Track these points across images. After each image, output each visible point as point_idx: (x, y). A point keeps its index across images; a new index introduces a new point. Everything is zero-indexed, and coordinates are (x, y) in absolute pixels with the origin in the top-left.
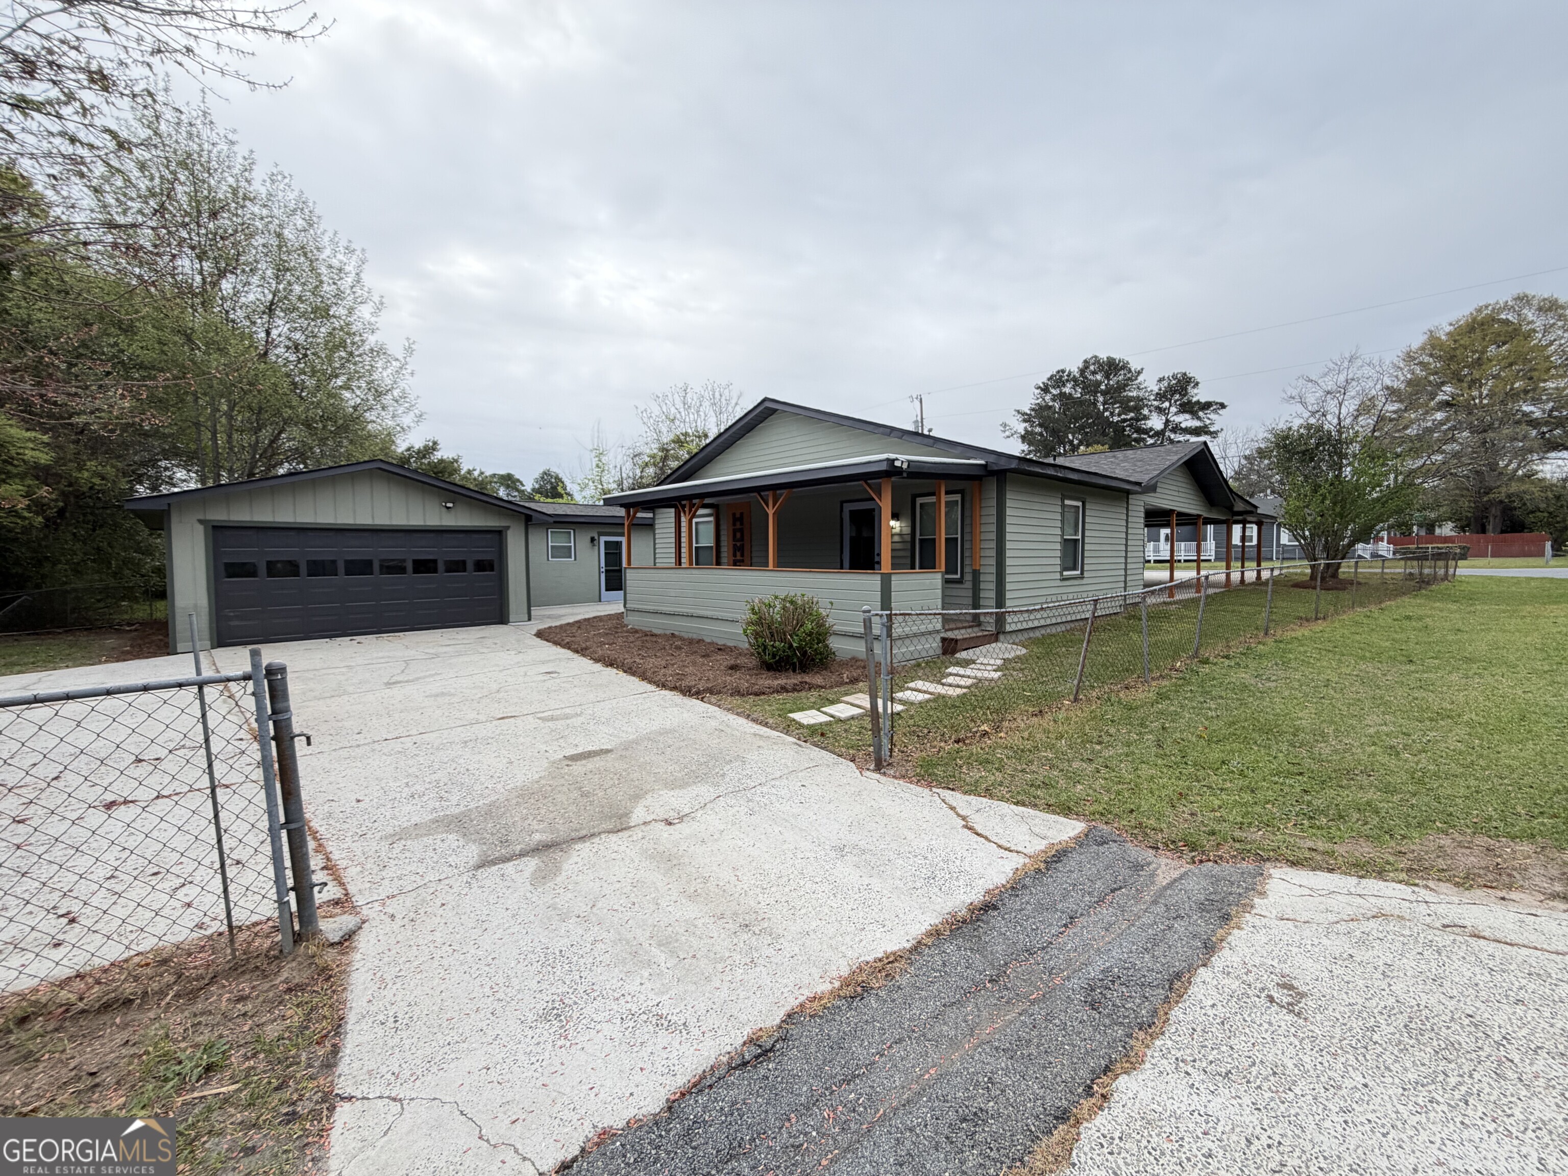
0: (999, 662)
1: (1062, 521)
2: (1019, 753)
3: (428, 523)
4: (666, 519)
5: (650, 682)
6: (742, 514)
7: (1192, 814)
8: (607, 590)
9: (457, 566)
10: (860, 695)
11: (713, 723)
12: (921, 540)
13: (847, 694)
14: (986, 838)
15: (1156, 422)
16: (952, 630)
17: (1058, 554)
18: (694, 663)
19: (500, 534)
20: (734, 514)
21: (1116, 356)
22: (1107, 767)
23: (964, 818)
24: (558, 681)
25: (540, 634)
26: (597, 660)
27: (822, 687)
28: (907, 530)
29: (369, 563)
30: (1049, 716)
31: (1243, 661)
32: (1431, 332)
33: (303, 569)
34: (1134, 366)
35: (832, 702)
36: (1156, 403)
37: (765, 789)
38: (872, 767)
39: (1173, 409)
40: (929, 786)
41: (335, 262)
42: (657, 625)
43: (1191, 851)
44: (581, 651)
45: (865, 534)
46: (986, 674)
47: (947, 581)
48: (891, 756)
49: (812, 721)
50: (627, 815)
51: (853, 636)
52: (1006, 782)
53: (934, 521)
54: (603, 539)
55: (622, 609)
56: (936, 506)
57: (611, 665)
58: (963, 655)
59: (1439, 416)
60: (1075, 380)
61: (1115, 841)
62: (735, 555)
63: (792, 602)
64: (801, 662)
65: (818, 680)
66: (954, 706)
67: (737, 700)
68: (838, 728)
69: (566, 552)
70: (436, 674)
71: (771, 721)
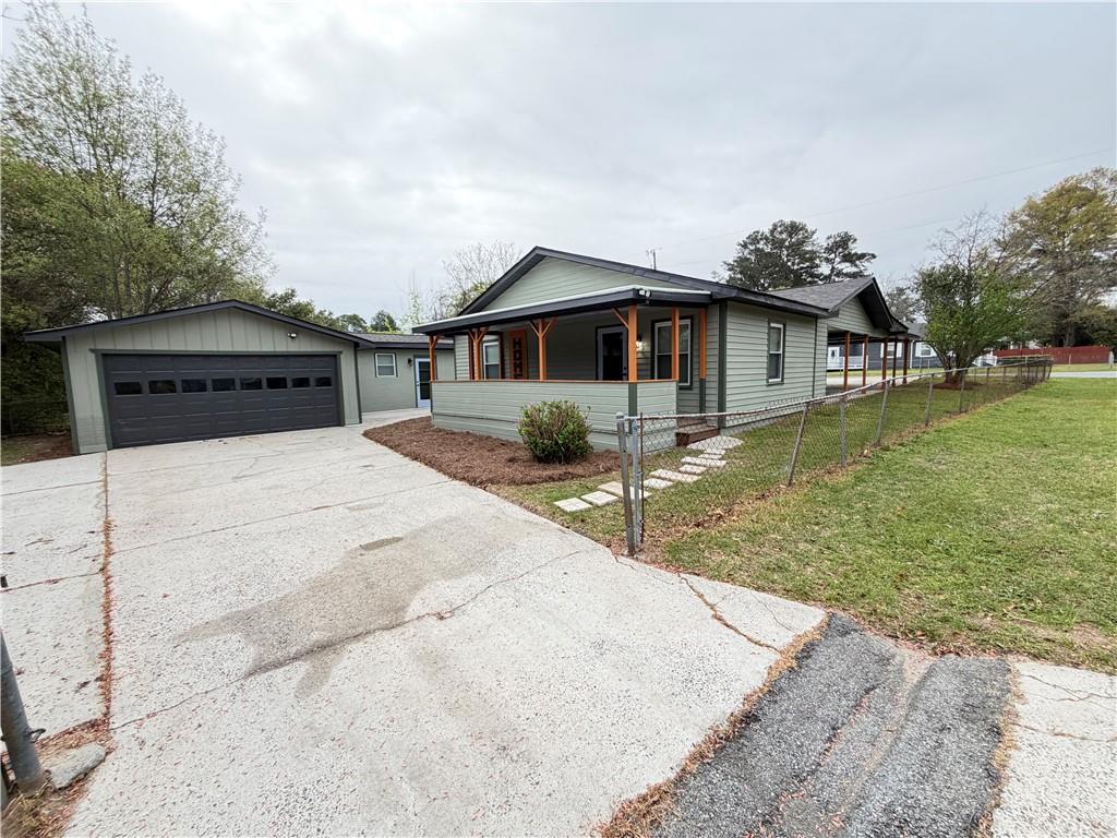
0: (723, 452)
1: (769, 340)
2: (752, 536)
3: (278, 350)
4: (462, 344)
5: (444, 474)
6: (520, 339)
7: (918, 598)
8: (422, 398)
9: (301, 382)
10: (614, 483)
11: (491, 511)
12: (659, 356)
13: (603, 483)
14: (736, 630)
15: (825, 269)
16: (684, 426)
17: (765, 365)
18: (481, 457)
19: (334, 357)
20: (514, 340)
21: (797, 221)
22: (829, 548)
23: (712, 607)
24: (372, 473)
25: (366, 434)
26: (406, 455)
27: (583, 476)
28: (648, 349)
29: (233, 381)
30: (771, 500)
31: (916, 448)
32: (1030, 198)
33: (179, 387)
34: (810, 228)
35: (591, 490)
36: (825, 255)
37: (531, 578)
38: (626, 553)
39: (838, 260)
40: (677, 571)
41: (201, 148)
42: (456, 425)
43: (931, 641)
44: (394, 448)
45: (615, 354)
46: (713, 464)
47: (681, 388)
48: (642, 541)
49: (574, 509)
50: (403, 608)
51: (607, 433)
52: (745, 567)
53: (670, 342)
54: (418, 360)
55: (430, 414)
56: (670, 330)
57: (416, 459)
58: (693, 446)
59: (1034, 261)
60: (767, 238)
61: (856, 631)
62: (515, 370)
63: (557, 407)
64: (565, 456)
65: (579, 470)
66: (692, 492)
67: (512, 490)
68: (596, 514)
69: (390, 371)
70: (277, 469)
71: (539, 508)
